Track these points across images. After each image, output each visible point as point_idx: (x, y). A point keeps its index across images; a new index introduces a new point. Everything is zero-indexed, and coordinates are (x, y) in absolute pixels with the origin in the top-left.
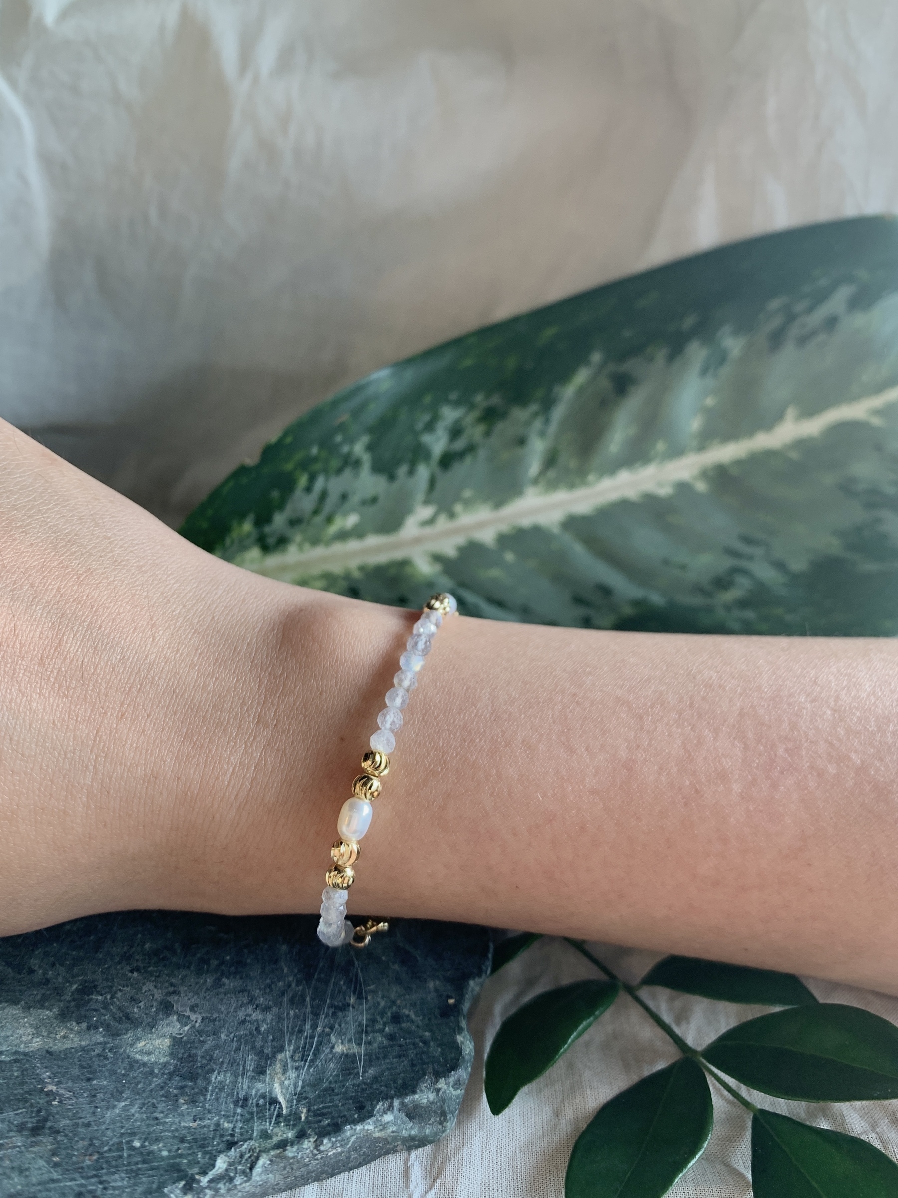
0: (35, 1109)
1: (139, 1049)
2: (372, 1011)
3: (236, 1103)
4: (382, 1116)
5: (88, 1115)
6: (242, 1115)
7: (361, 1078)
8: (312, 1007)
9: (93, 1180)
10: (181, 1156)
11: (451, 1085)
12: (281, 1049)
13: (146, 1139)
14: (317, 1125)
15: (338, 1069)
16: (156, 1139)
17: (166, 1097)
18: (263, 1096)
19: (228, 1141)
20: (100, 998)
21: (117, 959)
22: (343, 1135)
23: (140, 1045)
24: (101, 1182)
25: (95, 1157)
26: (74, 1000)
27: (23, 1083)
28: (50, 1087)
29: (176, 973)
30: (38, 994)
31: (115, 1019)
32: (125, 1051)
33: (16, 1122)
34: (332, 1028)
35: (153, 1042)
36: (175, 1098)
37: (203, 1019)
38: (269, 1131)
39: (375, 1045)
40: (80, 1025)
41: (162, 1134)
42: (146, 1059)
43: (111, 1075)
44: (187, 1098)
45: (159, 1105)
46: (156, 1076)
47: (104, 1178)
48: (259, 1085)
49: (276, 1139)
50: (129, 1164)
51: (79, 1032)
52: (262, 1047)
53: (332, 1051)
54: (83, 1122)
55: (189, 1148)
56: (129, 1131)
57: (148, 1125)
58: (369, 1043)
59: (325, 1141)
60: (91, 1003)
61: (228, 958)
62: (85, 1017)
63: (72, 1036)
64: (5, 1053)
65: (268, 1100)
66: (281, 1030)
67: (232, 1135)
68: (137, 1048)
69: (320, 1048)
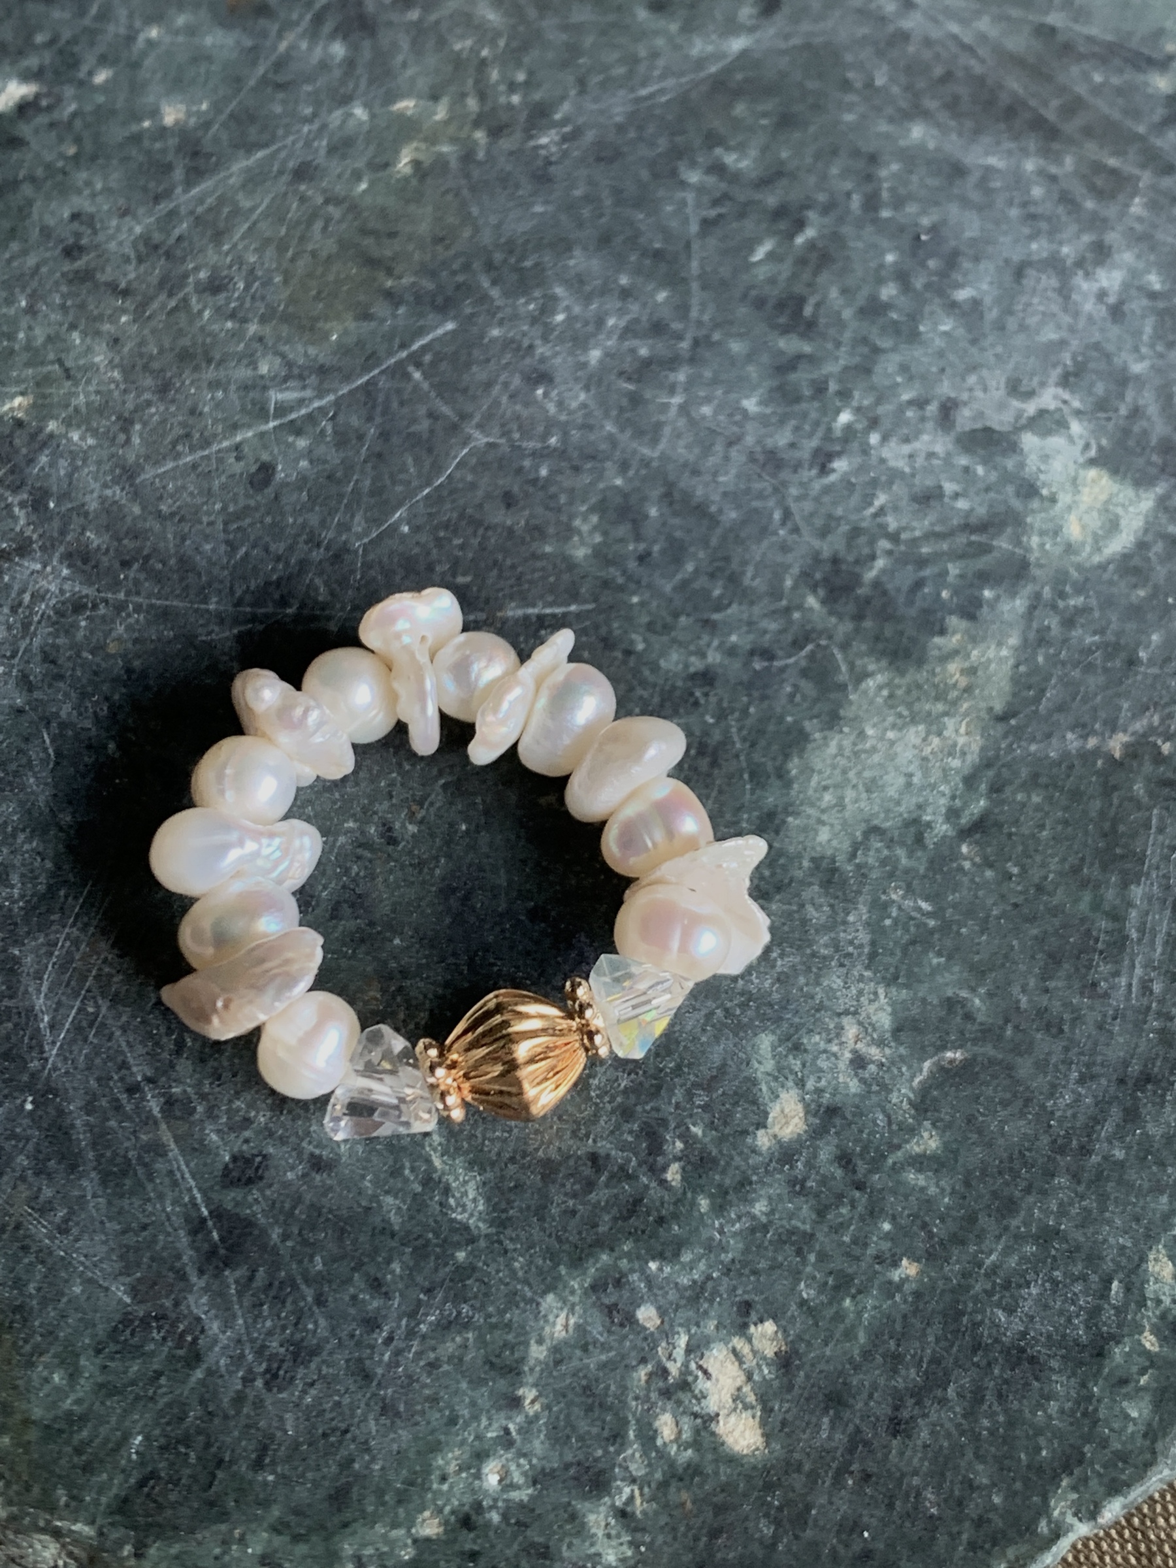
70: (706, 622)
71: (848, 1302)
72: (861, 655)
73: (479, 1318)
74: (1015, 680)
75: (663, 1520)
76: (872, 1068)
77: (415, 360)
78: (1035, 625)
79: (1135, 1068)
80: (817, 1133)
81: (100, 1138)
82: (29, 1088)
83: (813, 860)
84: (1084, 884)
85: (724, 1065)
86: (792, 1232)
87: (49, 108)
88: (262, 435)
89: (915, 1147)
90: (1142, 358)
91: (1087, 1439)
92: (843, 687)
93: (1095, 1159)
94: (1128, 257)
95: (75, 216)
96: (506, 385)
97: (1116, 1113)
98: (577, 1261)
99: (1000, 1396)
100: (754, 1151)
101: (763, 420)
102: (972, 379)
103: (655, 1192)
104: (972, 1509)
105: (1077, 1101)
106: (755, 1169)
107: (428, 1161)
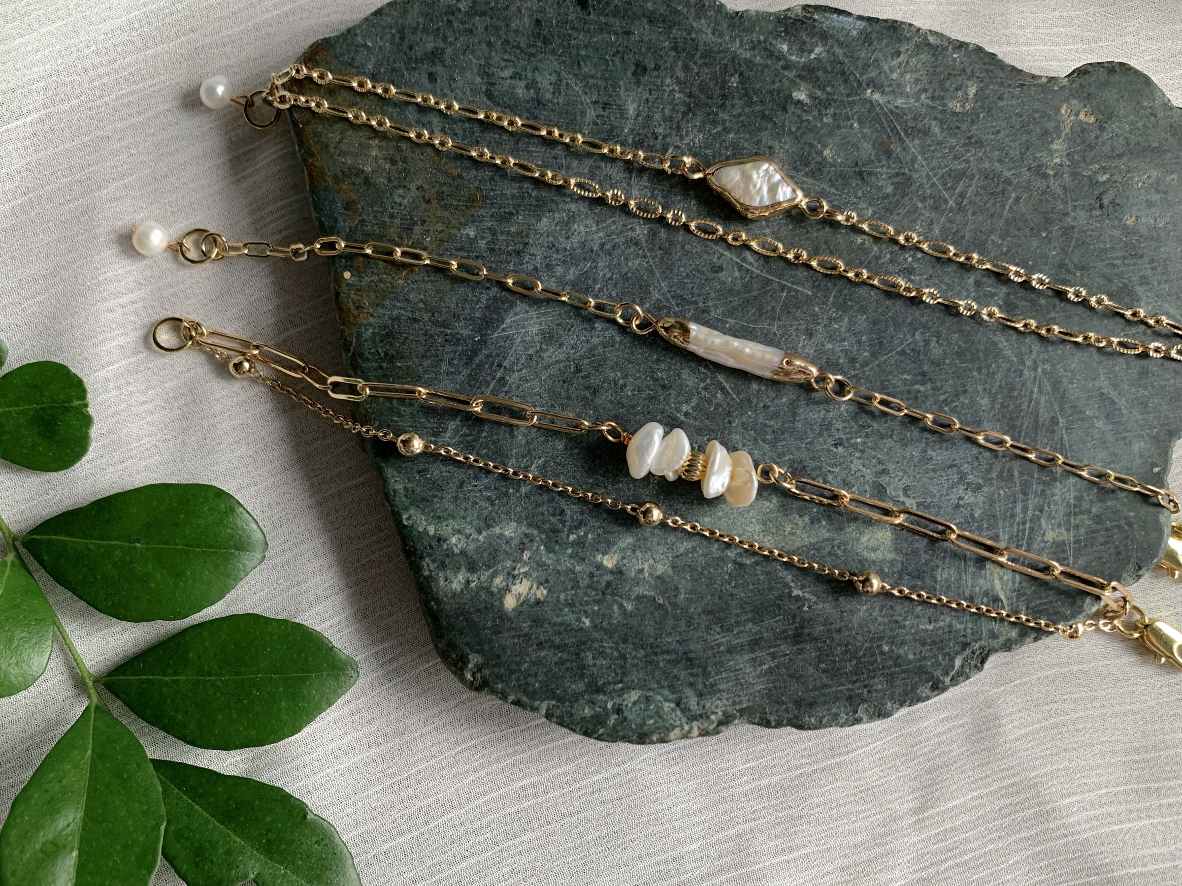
0: (790, 616)
1: (865, 545)
5: (837, 621)
9: (858, 684)
10: (925, 658)
13: (892, 643)
16: (901, 643)
18: (986, 594)
19: (962, 642)
23: (864, 539)
24: (865, 686)
25: (854, 662)
27: (771, 589)
28: (796, 592)
29: (880, 444)
32: (852, 547)
33: (778, 630)
34: (1041, 511)
35: (876, 536)
37: (917, 503)
38: (995, 630)
39: (1082, 530)
40: (803, 519)
41: (905, 638)
42: (873, 556)
45: (896, 608)
46: (886, 575)
47: (866, 682)
48: (980, 581)
49: (1002, 640)
50: (884, 667)
51: (804, 527)
53: (1043, 539)
54: (835, 628)
55: (931, 651)
56: (876, 635)
57: (891, 629)
58: (1077, 527)
63: (798, 531)
65: (990, 597)
66: (994, 516)
67: (964, 636)
68: (862, 544)
69: (1032, 535)
70: (756, 440)
71: (567, 610)
73: (496, 507)
75: (473, 594)
76: (642, 577)
77: (790, 290)
78: (823, 544)
79: (692, 655)
80: (611, 572)
81: (480, 366)
82: (481, 335)
84: (742, 608)
85: (615, 532)
86: (578, 582)
87: (805, 111)
88: (732, 259)
89: (625, 603)
91: (570, 701)
93: (655, 658)
94: (981, 498)
95: (770, 148)
96: (800, 324)
97: (674, 656)
98: (530, 525)
99: (567, 669)
100: (594, 557)
102: (900, 474)
103: (564, 535)
104: (530, 679)
105: (669, 643)
106: (589, 560)
107: (532, 464)
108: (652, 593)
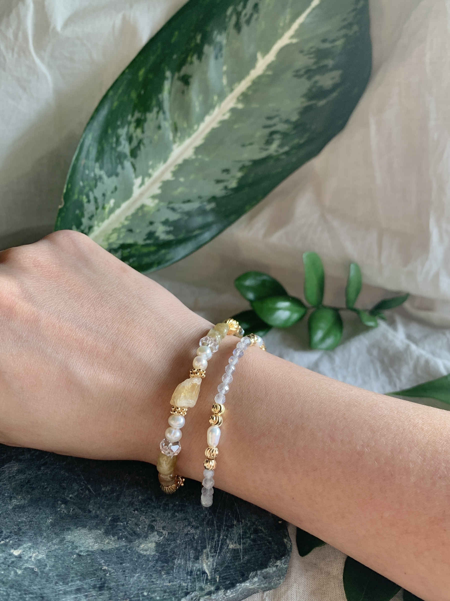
0: (99, 578)
1: (142, 549)
2: (244, 528)
3: (187, 573)
4: (253, 579)
5: (123, 581)
6: (190, 580)
7: (242, 561)
8: (217, 526)
10: (165, 599)
11: (283, 563)
12: (205, 547)
13: (149, 591)
14: (224, 584)
15: (232, 556)
16: (154, 591)
17: (156, 571)
18: (199, 570)
19: (185, 592)
20: (122, 524)
21: (127, 505)
22: (236, 588)
23: (142, 546)
26: (110, 525)
27: (92, 566)
28: (105, 568)
29: (154, 510)
30: (94, 522)
31: (129, 534)
32: (135, 549)
33: (92, 584)
34: (227, 536)
35: (148, 545)
36: (160, 572)
37: (168, 533)
38: (203, 587)
39: (247, 544)
40: (114, 537)
41: (156, 589)
42: (145, 553)
43: (131, 561)
44: (165, 572)
45: (153, 575)
46: (151, 561)
48: (197, 565)
49: (206, 591)
51: (114, 541)
52: (197, 546)
53: (228, 548)
54: (121, 584)
55: (169, 595)
56: (141, 588)
57: (150, 585)
58: (244, 544)
59: (228, 591)
60: (118, 527)
61: (177, 503)
62: (116, 533)
63: (111, 542)
64: (83, 551)
65: (201, 572)
66: (204, 538)
67: (187, 589)
68: (140, 548)
69: (223, 546)
72: (104, 528)
74: (110, 549)
76: (30, 559)
78: (121, 548)
79: (44, 595)
80: (16, 557)
83: (64, 537)
84: (76, 574)
85: (23, 541)
89: (18, 571)
90: (180, 541)
92: (97, 528)
93: (25, 596)
94: (198, 531)
97: (35, 595)
100: (10, 550)
101: (138, 500)
102: (162, 521)
105: (34, 589)
106: (7, 552)
108: (32, 567)
